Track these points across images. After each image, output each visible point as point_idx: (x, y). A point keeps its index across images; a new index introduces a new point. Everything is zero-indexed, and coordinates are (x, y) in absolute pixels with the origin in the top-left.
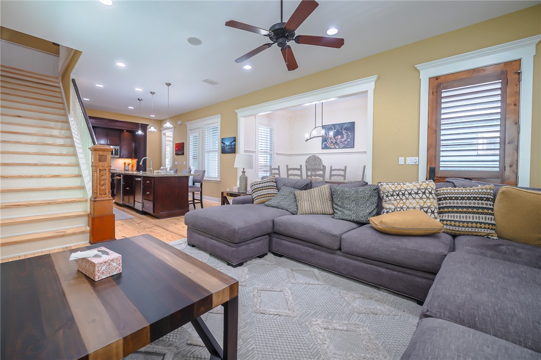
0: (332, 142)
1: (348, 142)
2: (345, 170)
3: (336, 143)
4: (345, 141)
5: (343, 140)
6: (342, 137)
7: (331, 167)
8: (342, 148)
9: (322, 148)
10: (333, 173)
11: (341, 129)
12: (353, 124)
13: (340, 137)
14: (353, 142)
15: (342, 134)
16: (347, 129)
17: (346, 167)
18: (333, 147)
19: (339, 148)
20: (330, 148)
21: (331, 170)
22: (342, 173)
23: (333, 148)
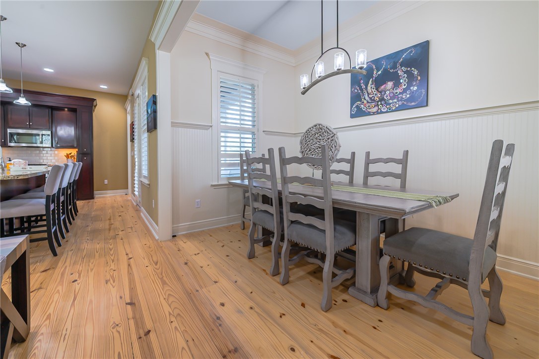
0: (372, 100)
1: (412, 93)
2: (404, 161)
3: (382, 99)
4: (405, 91)
5: (399, 91)
6: (397, 84)
7: (368, 154)
8: (397, 110)
9: (352, 116)
10: (373, 168)
11: (394, 67)
12: (425, 47)
13: (390, 84)
14: (424, 91)
15: (396, 79)
16: (408, 63)
17: (406, 153)
18: (375, 110)
19: (391, 111)
20: (369, 114)
21: (368, 162)
22: (397, 169)
23: (374, 114)
